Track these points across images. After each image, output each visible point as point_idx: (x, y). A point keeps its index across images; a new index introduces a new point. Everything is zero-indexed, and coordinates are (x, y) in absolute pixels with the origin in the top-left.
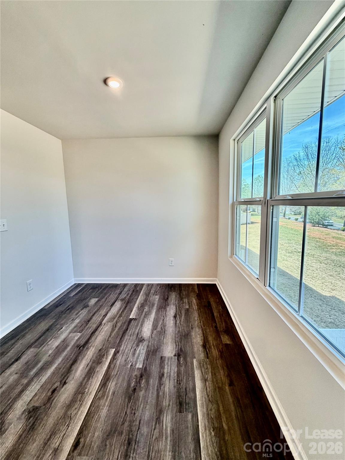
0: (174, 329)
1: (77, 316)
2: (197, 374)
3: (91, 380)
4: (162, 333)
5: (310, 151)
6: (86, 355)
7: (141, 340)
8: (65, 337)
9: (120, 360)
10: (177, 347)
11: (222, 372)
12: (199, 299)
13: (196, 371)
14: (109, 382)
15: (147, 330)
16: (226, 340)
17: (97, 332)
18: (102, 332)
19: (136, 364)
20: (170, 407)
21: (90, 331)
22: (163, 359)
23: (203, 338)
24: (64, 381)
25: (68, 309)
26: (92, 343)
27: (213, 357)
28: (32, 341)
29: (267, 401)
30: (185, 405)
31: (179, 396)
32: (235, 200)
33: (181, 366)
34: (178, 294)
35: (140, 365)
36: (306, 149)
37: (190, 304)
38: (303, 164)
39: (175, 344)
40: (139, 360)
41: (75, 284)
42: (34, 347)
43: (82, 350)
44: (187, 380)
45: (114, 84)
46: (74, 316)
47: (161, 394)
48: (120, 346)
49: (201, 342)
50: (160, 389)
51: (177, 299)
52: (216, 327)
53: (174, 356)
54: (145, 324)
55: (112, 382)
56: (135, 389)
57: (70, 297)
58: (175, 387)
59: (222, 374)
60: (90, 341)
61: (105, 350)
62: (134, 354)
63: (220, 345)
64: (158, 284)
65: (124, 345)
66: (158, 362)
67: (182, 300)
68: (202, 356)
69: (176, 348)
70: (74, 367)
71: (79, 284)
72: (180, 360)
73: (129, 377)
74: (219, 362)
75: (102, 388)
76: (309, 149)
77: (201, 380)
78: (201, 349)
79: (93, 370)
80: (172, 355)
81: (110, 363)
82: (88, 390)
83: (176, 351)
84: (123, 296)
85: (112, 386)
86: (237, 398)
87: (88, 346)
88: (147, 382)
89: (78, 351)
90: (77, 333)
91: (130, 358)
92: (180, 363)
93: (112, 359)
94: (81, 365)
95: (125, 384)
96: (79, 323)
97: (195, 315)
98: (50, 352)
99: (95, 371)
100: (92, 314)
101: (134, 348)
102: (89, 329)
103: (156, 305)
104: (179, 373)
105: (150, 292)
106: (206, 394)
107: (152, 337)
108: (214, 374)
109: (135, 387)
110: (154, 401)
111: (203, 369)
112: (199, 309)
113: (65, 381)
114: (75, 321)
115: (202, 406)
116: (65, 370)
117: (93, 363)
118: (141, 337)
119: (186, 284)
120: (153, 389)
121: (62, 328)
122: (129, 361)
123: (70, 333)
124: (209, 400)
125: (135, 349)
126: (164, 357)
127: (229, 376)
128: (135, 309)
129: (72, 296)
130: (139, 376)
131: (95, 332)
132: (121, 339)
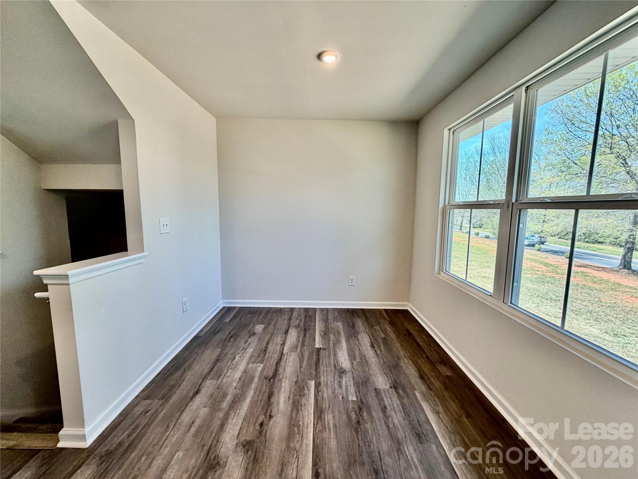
0: (377, 359)
1: (246, 345)
2: (425, 406)
3: (301, 413)
4: (364, 363)
5: (498, 144)
6: (281, 387)
7: (342, 372)
8: (244, 368)
9: (326, 393)
10: (390, 379)
11: (453, 404)
12: (393, 327)
13: (423, 404)
14: (324, 414)
15: (344, 360)
16: (445, 371)
17: (282, 363)
18: (289, 363)
19: (347, 396)
20: (408, 439)
21: (273, 362)
22: (378, 391)
23: (416, 369)
24: (268, 414)
25: (231, 337)
26: (282, 374)
27: (436, 388)
28: (205, 372)
29: (514, 432)
30: (424, 437)
31: (413, 428)
32: (447, 203)
33: (403, 399)
34: (364, 321)
35: (353, 398)
36: (492, 141)
37: (385, 332)
38: (487, 160)
39: (385, 376)
40: (349, 393)
41: (224, 308)
42: (210, 379)
43: (274, 382)
44: (416, 412)
45: (329, 59)
46: (242, 345)
47: (391, 426)
48: (320, 378)
49: (415, 373)
50: (388, 421)
51: (367, 327)
52: (427, 357)
53: (390, 388)
54: (338, 354)
55: (328, 415)
56: (358, 422)
57: (226, 323)
58: (404, 419)
59: (454, 407)
60: (279, 372)
61: (302, 382)
62: (340, 386)
63: (440, 376)
64: (334, 309)
65: (324, 376)
66: (373, 393)
67: (373, 328)
68: (423, 388)
69: (388, 379)
70: (273, 400)
71: (229, 307)
72: (399, 392)
73: (346, 410)
74: (446, 394)
75: (318, 421)
76: (496, 141)
77: (433, 412)
78: (419, 381)
79: (299, 403)
80: (388, 387)
81: (315, 396)
82: (303, 423)
83: (390, 383)
84: (295, 322)
85: (329, 418)
86: (481, 430)
87: (279, 377)
88: (370, 414)
89: (269, 383)
90: (257, 363)
91: (338, 391)
92: (400, 395)
93: (316, 392)
94: (281, 398)
95: (344, 417)
96: (253, 352)
97: (397, 345)
98: (234, 384)
99: (301, 404)
100: (265, 343)
101: (337, 379)
102: (269, 360)
103: (342, 333)
104: (403, 405)
105: (328, 318)
106: (443, 425)
107: (354, 369)
108: (445, 407)
109: (357, 419)
110: (386, 433)
111: (430, 402)
112: (398, 338)
113: (270, 414)
114: (248, 350)
115: (444, 437)
116: (262, 403)
117: (294, 396)
118: (341, 369)
119: (370, 309)
120: (379, 420)
121: (235, 358)
122: (338, 394)
123: (248, 364)
124: (450, 432)
125: (339, 381)
126: (378, 389)
127: (463, 408)
128: (317, 338)
129: (227, 321)
130: (357, 409)
131: (280, 363)
132: (316, 370)
